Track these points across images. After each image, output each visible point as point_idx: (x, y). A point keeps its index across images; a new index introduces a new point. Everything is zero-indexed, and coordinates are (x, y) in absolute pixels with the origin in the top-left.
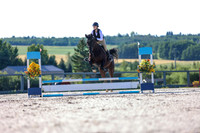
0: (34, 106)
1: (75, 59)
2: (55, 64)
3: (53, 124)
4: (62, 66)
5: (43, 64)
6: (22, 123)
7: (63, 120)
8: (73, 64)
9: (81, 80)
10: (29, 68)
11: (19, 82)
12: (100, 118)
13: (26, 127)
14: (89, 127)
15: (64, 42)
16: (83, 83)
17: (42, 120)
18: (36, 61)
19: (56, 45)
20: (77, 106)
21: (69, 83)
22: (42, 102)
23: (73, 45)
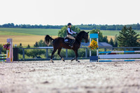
0: (93, 67)
1: (120, 38)
2: (107, 42)
3: (105, 79)
4: (111, 43)
5: (99, 41)
6: (86, 77)
7: (111, 76)
8: (118, 42)
9: (123, 52)
10: (91, 43)
11: (84, 52)
12: (135, 76)
13: (88, 80)
14: (128, 81)
15: (113, 28)
16: (125, 53)
17: (98, 76)
18: (95, 39)
19: (108, 30)
20: (120, 68)
21: (115, 54)
22: (98, 65)
23: (118, 29)
